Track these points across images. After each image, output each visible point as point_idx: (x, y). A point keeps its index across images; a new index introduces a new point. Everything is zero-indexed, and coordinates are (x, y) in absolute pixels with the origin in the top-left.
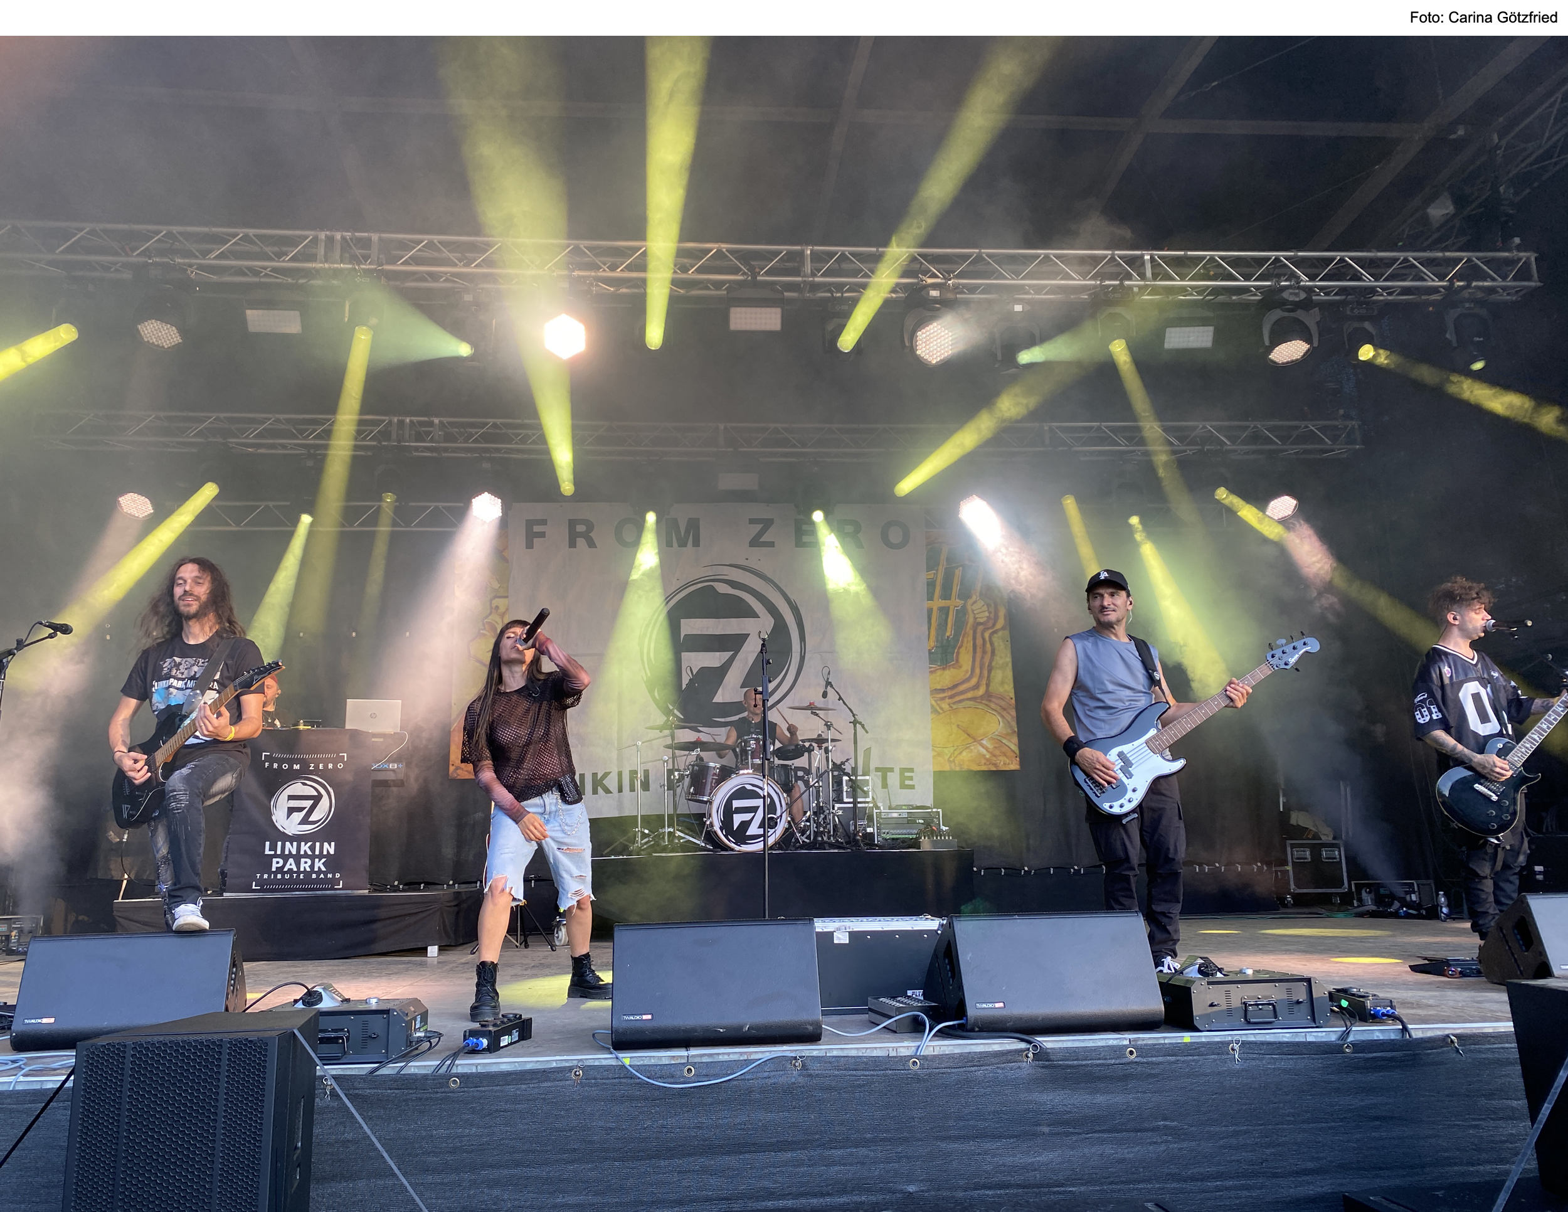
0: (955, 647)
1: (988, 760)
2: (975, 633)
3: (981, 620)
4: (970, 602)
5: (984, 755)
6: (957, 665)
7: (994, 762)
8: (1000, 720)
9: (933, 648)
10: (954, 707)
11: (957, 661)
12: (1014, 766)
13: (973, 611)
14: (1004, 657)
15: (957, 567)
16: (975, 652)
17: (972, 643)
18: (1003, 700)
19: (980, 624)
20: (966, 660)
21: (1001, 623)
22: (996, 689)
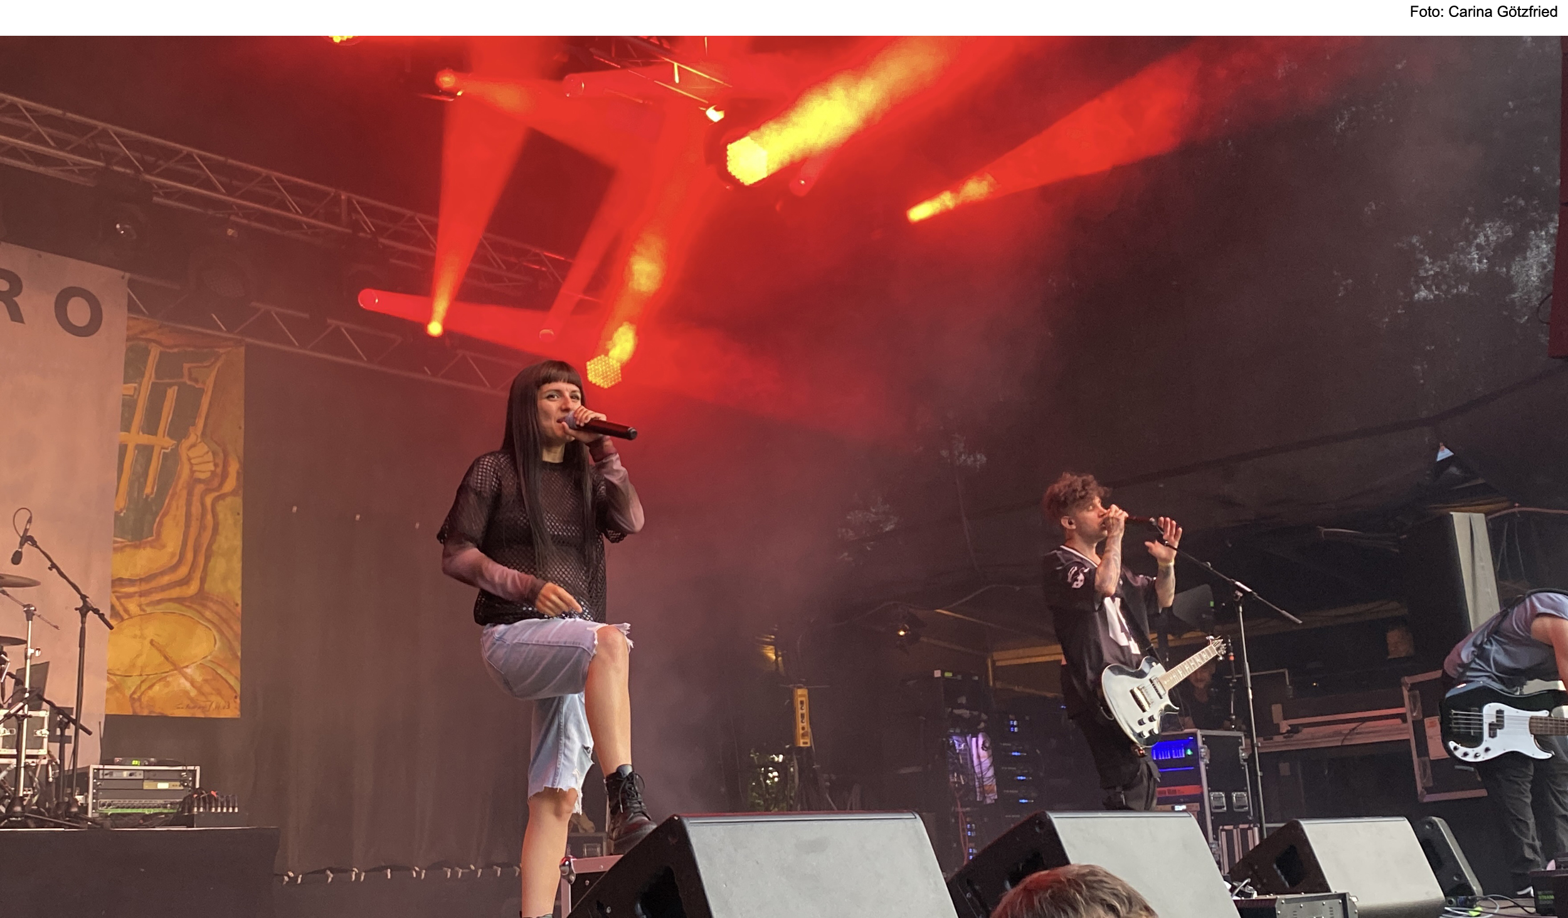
0: (157, 514)
1: (191, 699)
2: (190, 494)
3: (202, 476)
4: (186, 444)
5: (186, 693)
6: (158, 543)
7: (203, 704)
8: (217, 637)
9: (121, 511)
10: (149, 610)
11: (159, 534)
12: (232, 712)
13: (189, 459)
14: (231, 538)
15: (171, 385)
16: (187, 526)
17: (184, 509)
18: (223, 605)
19: (199, 481)
20: (172, 536)
21: (230, 484)
22: (215, 586)
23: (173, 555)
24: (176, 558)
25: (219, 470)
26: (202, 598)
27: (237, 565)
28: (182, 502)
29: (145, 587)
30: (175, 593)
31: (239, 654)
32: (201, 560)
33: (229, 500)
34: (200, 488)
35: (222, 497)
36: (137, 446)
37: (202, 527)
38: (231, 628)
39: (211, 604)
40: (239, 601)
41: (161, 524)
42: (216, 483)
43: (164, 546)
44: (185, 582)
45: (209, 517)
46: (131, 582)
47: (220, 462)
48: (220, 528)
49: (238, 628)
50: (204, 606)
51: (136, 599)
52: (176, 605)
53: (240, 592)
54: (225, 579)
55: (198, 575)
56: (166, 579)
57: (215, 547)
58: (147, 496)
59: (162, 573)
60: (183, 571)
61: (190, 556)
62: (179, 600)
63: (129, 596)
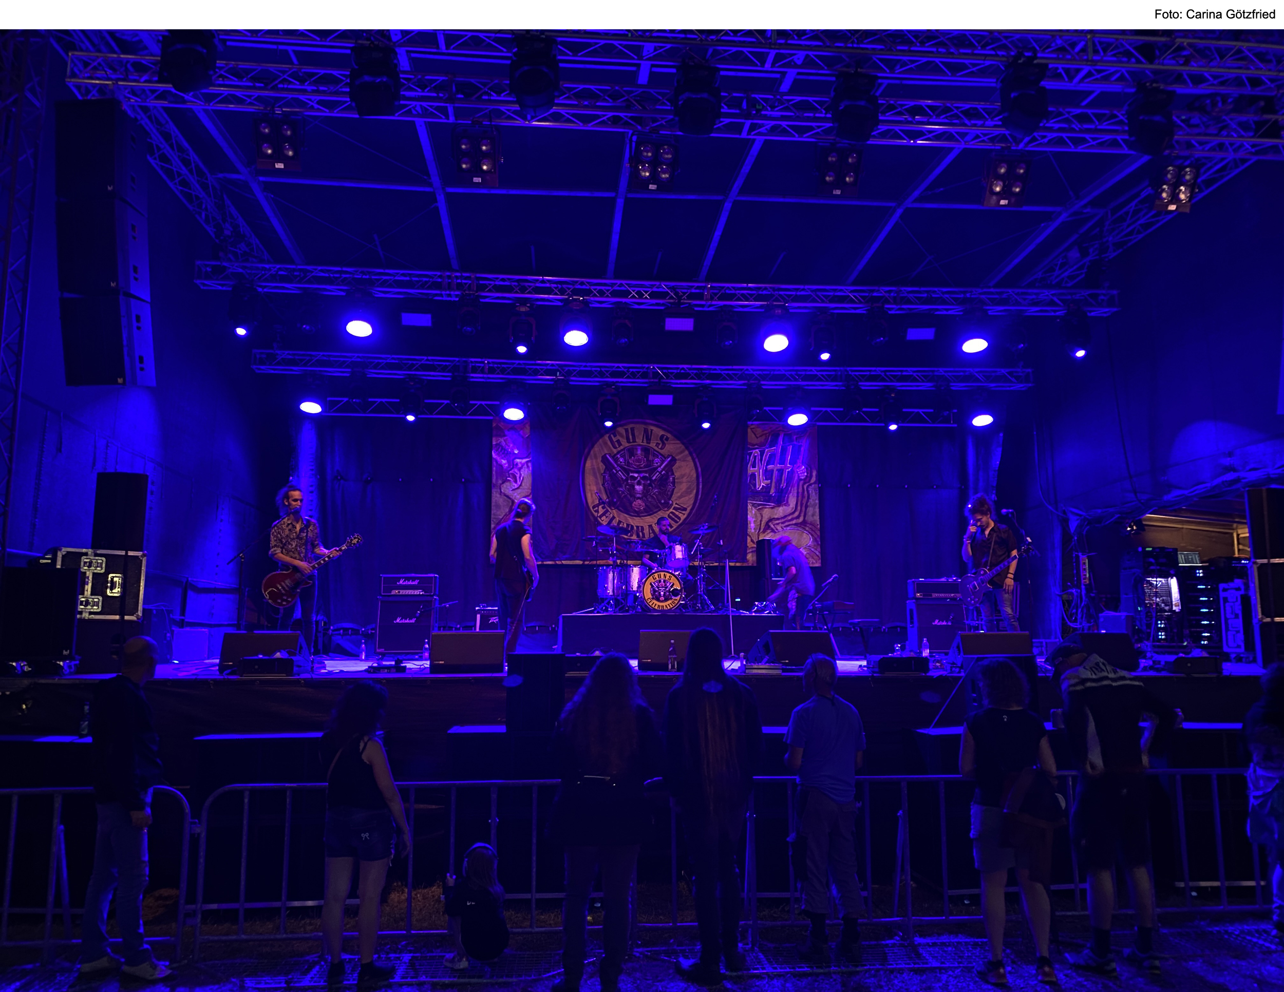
0: (786, 494)
2: (798, 485)
4: (796, 466)
6: (787, 504)
8: (811, 537)
9: (773, 494)
11: (787, 502)
12: (818, 564)
13: (798, 472)
14: (814, 499)
15: (789, 445)
16: (798, 497)
17: (796, 491)
18: (813, 525)
19: (801, 480)
20: (792, 501)
21: (813, 480)
22: (809, 519)
23: (793, 508)
24: (793, 510)
25: (809, 475)
26: (804, 523)
27: (817, 510)
28: (796, 488)
29: (783, 520)
30: (794, 522)
31: (820, 543)
32: (804, 509)
33: (813, 485)
34: (801, 483)
35: (811, 485)
36: (777, 470)
37: (803, 497)
38: (817, 535)
39: (808, 525)
40: (818, 523)
41: (788, 497)
42: (808, 479)
43: (789, 505)
44: (798, 517)
45: (806, 493)
46: (778, 519)
47: (809, 472)
48: (810, 496)
49: (818, 533)
50: (806, 526)
51: (780, 524)
52: (795, 526)
53: (818, 520)
54: (813, 515)
55: (802, 514)
56: (790, 518)
57: (809, 504)
58: (782, 487)
59: (789, 515)
60: (797, 514)
61: (799, 508)
62: (796, 524)
63: (778, 524)
